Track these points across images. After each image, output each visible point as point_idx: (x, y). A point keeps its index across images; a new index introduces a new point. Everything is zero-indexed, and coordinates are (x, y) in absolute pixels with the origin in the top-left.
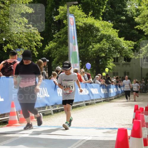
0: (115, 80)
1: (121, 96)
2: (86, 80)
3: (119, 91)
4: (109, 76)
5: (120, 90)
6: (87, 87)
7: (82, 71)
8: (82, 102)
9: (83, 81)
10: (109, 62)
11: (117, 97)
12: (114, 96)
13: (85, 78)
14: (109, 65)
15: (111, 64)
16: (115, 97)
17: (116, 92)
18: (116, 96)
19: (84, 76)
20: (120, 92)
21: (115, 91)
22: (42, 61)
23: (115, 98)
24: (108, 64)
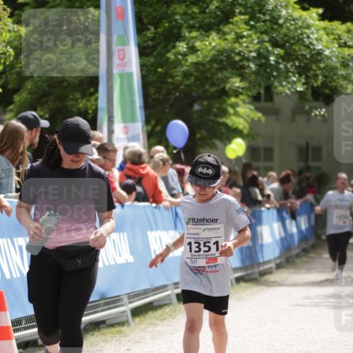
0: (276, 185)
1: (298, 256)
2: (173, 196)
3: (292, 235)
4: (255, 173)
5: (295, 230)
6: (179, 226)
7: (157, 156)
8: (164, 287)
9: (166, 200)
10: (233, 100)
11: (283, 259)
12: (275, 259)
13: (172, 184)
14: (236, 114)
15: (242, 110)
16: (278, 261)
17: (282, 240)
18: (279, 257)
19: (165, 179)
20: (296, 238)
21: (278, 237)
22: (23, 127)
23: (279, 267)
24: (231, 110)
